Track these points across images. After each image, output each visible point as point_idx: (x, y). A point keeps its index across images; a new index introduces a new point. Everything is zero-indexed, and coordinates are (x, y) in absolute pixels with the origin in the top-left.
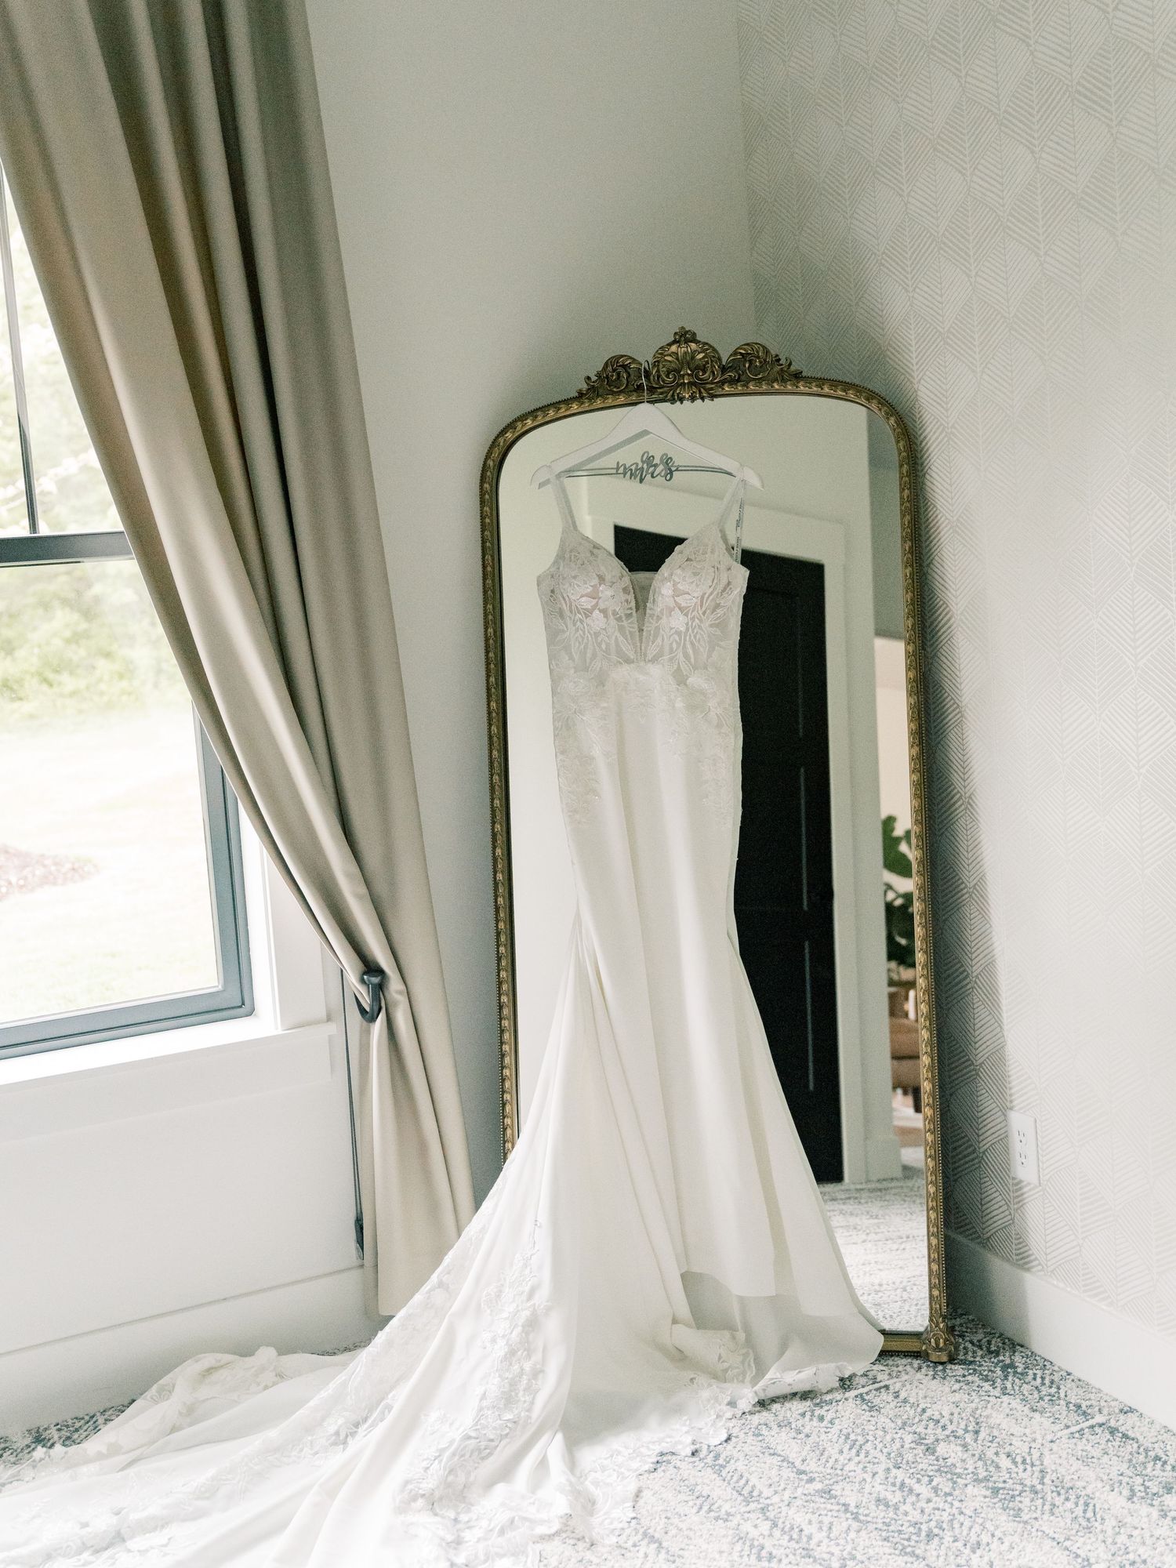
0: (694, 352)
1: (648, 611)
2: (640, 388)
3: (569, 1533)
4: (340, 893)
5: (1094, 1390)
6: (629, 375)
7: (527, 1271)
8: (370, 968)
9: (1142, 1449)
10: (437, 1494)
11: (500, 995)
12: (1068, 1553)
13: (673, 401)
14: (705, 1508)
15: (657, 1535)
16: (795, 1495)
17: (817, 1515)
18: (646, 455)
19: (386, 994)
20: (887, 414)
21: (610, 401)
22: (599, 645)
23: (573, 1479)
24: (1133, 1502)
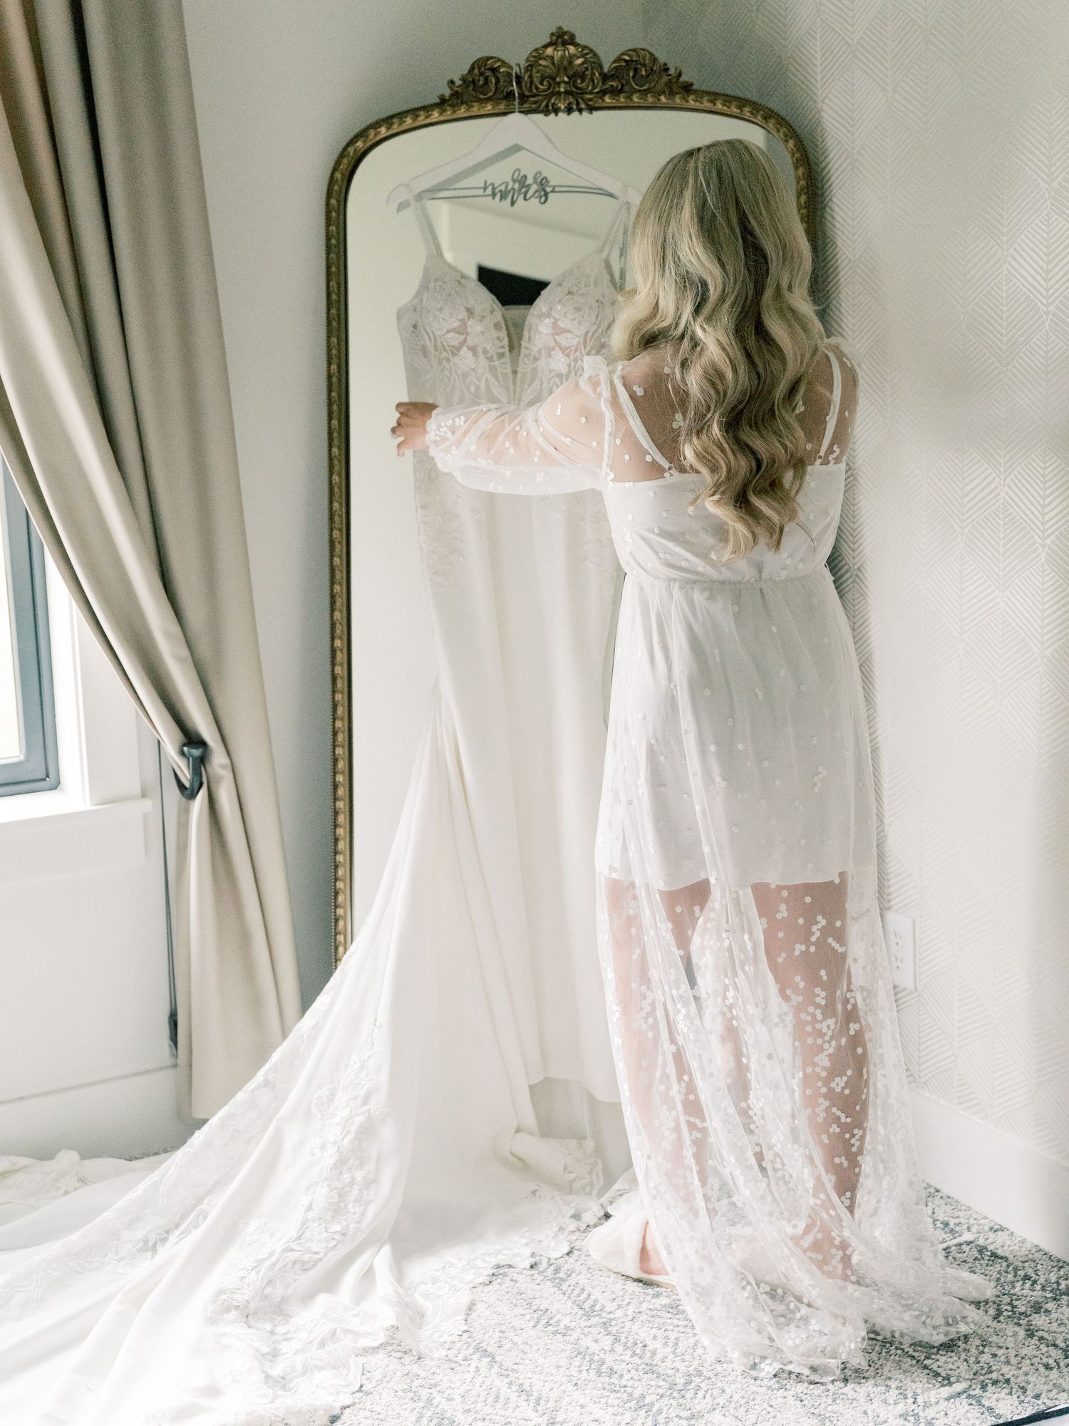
0: (571, 56)
1: (523, 351)
2: (510, 95)
3: (395, 1346)
4: (158, 653)
5: (963, 1208)
6: (498, 81)
7: (364, 1074)
8: (191, 739)
9: (1011, 1268)
10: (252, 1306)
11: (335, 774)
12: (928, 1371)
13: (546, 112)
14: (543, 1322)
15: (490, 1349)
16: (640, 1310)
17: (662, 1330)
18: (517, 174)
19: (208, 769)
20: (786, 135)
21: (475, 110)
22: (468, 387)
23: (400, 1290)
24: (999, 1322)
